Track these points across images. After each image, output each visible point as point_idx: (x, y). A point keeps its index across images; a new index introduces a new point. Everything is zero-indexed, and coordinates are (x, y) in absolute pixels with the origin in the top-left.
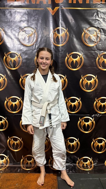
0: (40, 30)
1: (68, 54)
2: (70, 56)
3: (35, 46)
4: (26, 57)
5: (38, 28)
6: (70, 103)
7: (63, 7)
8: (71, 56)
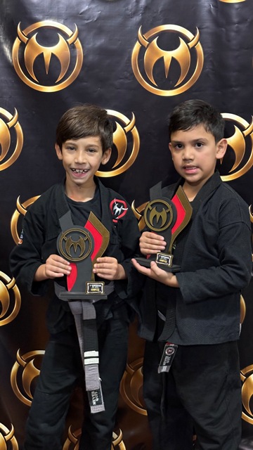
4: (100, 42)
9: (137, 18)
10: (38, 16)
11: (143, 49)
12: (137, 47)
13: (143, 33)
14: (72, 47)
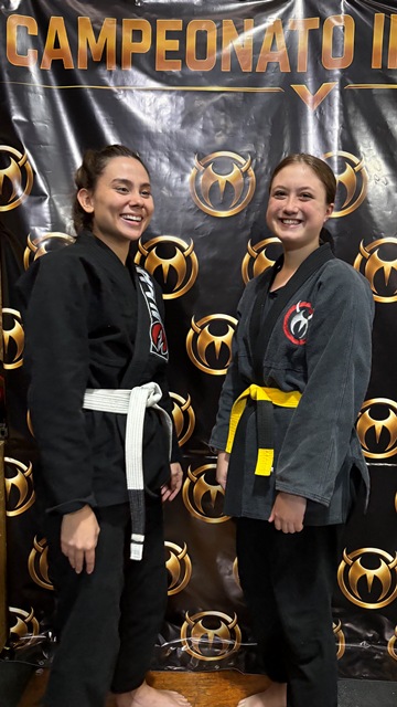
0: (265, 162)
1: (364, 246)
2: (371, 252)
3: (247, 218)
4: (213, 254)
5: (260, 155)
6: (368, 422)
7: (349, 81)
8: (376, 253)
9: (248, 232)
10: (157, 232)
11: (252, 260)
12: (247, 257)
13: (252, 245)
14: (188, 258)
